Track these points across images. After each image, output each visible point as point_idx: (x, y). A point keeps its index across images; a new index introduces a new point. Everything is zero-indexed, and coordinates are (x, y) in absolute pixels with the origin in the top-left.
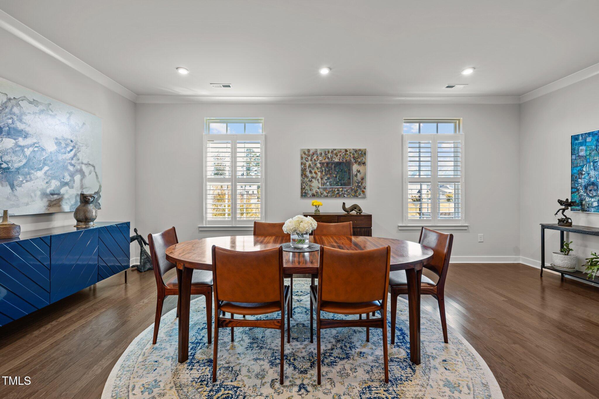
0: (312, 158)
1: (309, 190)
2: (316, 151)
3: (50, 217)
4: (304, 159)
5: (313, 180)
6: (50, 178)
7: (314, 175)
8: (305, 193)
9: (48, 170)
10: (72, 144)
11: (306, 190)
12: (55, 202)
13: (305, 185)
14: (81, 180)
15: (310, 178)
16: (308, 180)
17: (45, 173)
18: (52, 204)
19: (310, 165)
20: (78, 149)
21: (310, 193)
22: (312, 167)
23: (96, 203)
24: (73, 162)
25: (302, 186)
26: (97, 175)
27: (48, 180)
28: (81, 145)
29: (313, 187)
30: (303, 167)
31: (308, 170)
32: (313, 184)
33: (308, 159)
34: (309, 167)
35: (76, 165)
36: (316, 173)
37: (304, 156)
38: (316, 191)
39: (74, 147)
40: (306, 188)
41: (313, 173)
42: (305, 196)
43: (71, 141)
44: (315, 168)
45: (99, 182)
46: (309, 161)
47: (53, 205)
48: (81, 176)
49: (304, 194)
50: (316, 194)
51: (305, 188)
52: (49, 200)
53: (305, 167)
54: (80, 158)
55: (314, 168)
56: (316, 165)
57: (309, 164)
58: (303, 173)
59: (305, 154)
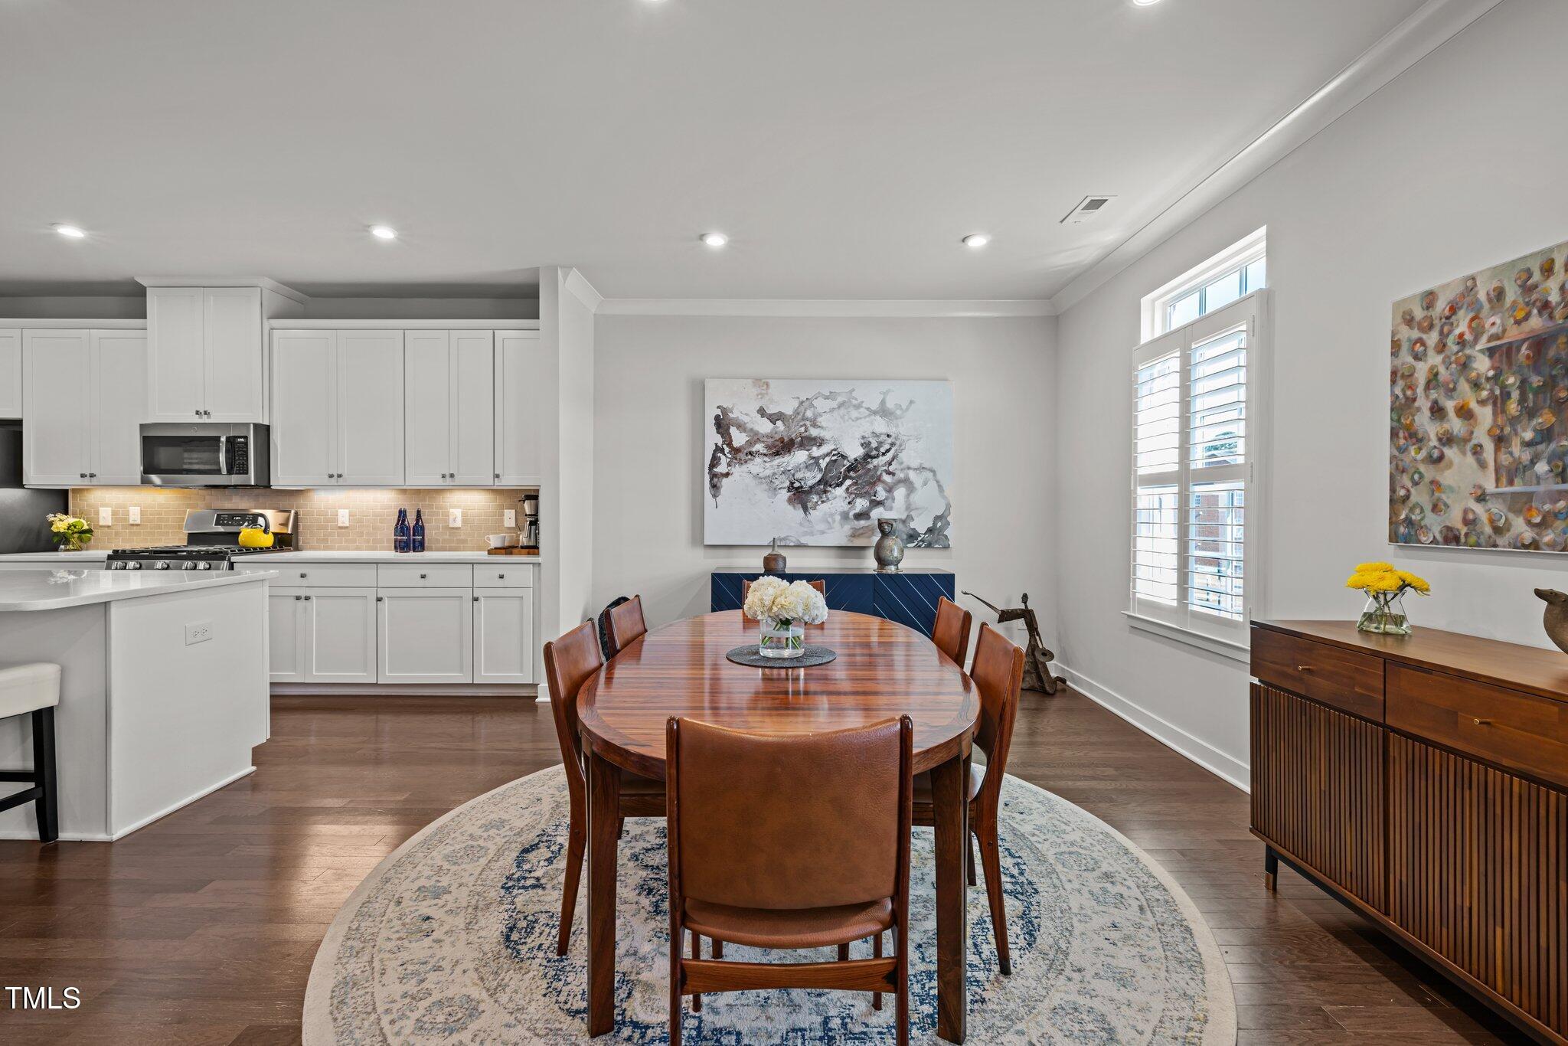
0: (1443, 335)
1: (1428, 508)
2: (1470, 285)
3: (862, 552)
4: (1405, 347)
5: (1450, 453)
6: (854, 496)
7: (1456, 425)
8: (1409, 522)
9: (850, 486)
10: (890, 441)
11: (1412, 510)
12: (861, 531)
13: (1409, 484)
14: (908, 496)
15: (1434, 442)
16: (1423, 453)
17: (847, 489)
18: (855, 534)
19: (1436, 374)
20: (901, 446)
21: (1434, 525)
22: (1445, 385)
23: (938, 535)
24: (891, 468)
25: (1393, 490)
26: (940, 486)
27: (850, 499)
28: (905, 438)
29: (1451, 489)
30: (1398, 391)
31: (1423, 403)
32: (1447, 478)
33: (1423, 343)
34: (1428, 387)
35: (897, 472)
36: (1465, 413)
37: (1407, 334)
38: (1466, 511)
39: (893, 444)
40: (1414, 499)
41: (1451, 414)
42: (1407, 539)
43: (888, 436)
44: (1464, 386)
45: (944, 497)
46: (1431, 352)
47: (859, 535)
48: (906, 490)
49: (1402, 530)
50: (1464, 530)
51: (1407, 497)
52: (853, 528)
53: (1409, 393)
54: (905, 460)
55: (1454, 389)
56: (1465, 366)
57: (1432, 368)
58: (1399, 420)
59: (1409, 320)
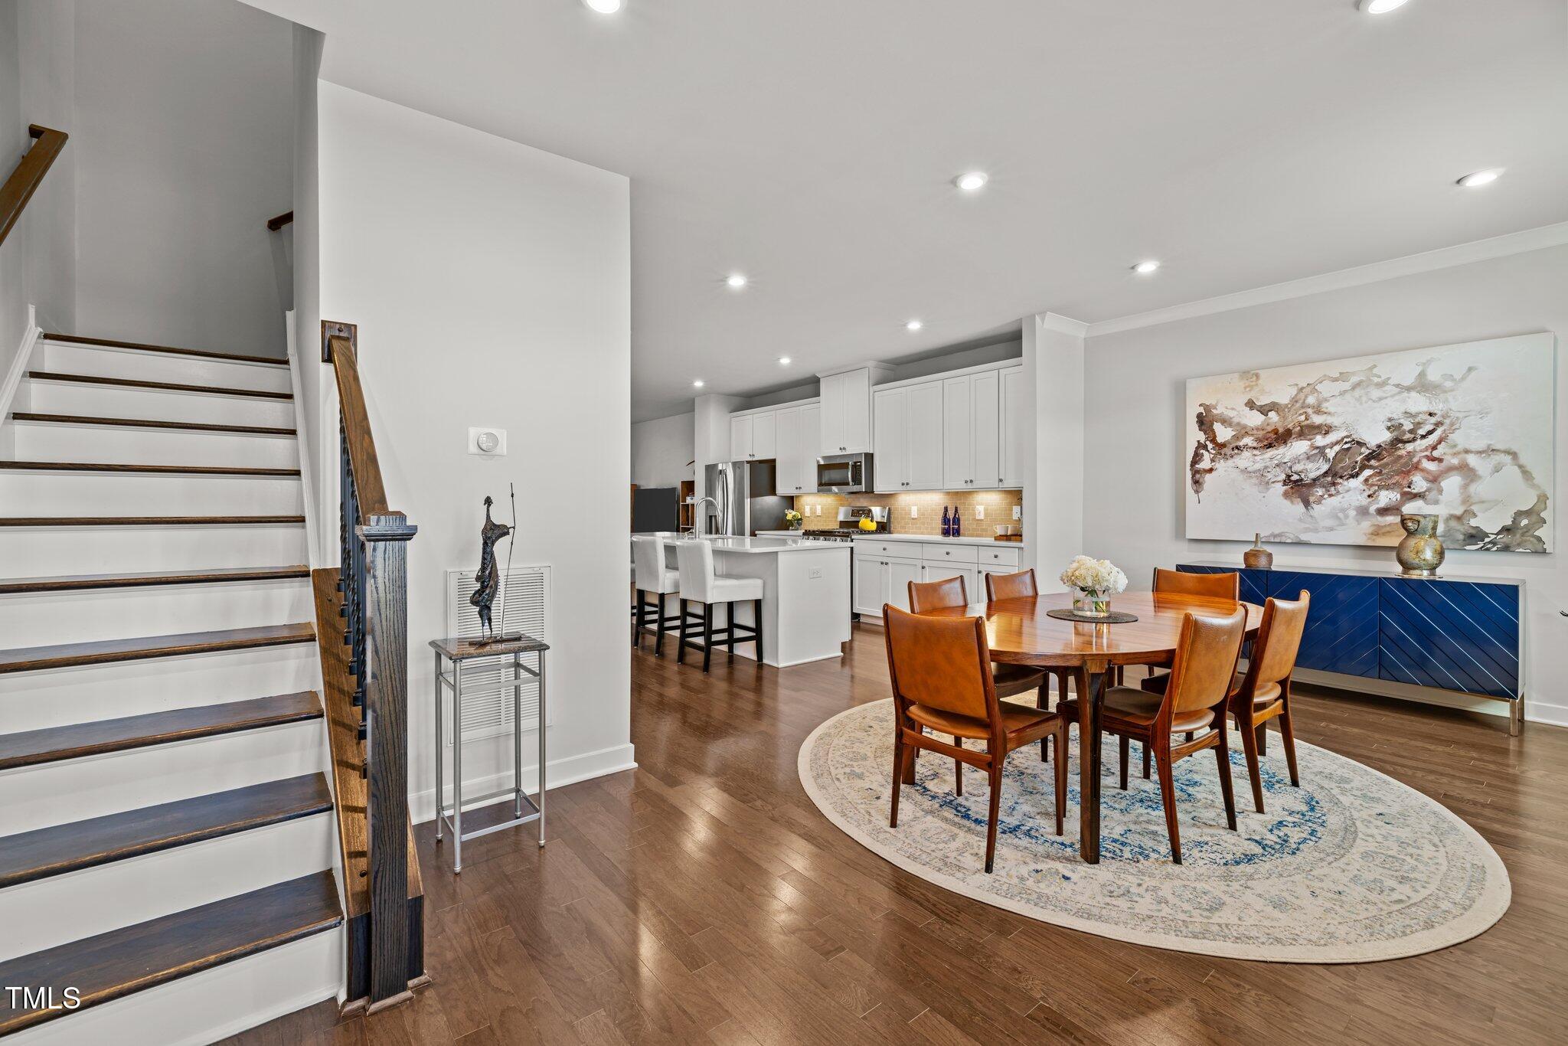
3: (1378, 553)
6: (1377, 488)
10: (1433, 420)
12: (1382, 529)
14: (1466, 486)
18: (1380, 532)
20: (1452, 424)
23: (1523, 535)
24: (1436, 454)
26: (1525, 472)
27: (1371, 492)
28: (1460, 415)
35: (1447, 458)
39: (1438, 424)
43: (1431, 414)
45: (1535, 487)
47: (1385, 534)
48: (1463, 480)
52: (1375, 525)
54: (1460, 441)
